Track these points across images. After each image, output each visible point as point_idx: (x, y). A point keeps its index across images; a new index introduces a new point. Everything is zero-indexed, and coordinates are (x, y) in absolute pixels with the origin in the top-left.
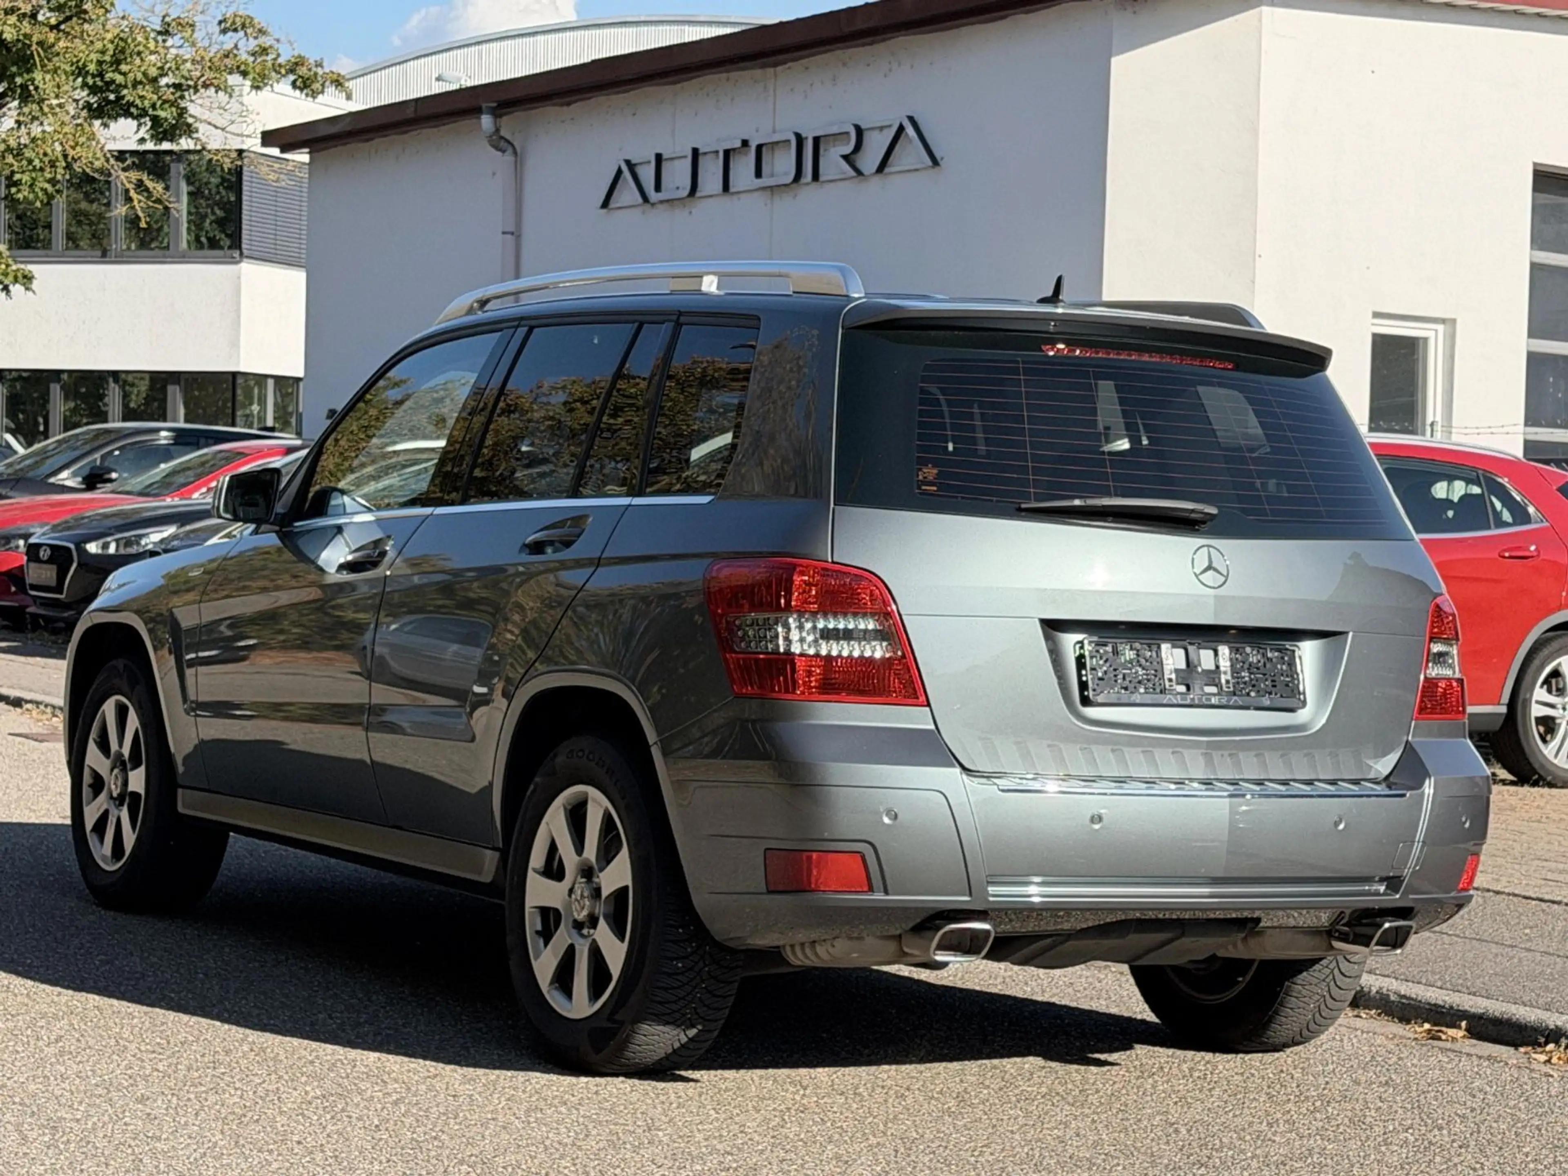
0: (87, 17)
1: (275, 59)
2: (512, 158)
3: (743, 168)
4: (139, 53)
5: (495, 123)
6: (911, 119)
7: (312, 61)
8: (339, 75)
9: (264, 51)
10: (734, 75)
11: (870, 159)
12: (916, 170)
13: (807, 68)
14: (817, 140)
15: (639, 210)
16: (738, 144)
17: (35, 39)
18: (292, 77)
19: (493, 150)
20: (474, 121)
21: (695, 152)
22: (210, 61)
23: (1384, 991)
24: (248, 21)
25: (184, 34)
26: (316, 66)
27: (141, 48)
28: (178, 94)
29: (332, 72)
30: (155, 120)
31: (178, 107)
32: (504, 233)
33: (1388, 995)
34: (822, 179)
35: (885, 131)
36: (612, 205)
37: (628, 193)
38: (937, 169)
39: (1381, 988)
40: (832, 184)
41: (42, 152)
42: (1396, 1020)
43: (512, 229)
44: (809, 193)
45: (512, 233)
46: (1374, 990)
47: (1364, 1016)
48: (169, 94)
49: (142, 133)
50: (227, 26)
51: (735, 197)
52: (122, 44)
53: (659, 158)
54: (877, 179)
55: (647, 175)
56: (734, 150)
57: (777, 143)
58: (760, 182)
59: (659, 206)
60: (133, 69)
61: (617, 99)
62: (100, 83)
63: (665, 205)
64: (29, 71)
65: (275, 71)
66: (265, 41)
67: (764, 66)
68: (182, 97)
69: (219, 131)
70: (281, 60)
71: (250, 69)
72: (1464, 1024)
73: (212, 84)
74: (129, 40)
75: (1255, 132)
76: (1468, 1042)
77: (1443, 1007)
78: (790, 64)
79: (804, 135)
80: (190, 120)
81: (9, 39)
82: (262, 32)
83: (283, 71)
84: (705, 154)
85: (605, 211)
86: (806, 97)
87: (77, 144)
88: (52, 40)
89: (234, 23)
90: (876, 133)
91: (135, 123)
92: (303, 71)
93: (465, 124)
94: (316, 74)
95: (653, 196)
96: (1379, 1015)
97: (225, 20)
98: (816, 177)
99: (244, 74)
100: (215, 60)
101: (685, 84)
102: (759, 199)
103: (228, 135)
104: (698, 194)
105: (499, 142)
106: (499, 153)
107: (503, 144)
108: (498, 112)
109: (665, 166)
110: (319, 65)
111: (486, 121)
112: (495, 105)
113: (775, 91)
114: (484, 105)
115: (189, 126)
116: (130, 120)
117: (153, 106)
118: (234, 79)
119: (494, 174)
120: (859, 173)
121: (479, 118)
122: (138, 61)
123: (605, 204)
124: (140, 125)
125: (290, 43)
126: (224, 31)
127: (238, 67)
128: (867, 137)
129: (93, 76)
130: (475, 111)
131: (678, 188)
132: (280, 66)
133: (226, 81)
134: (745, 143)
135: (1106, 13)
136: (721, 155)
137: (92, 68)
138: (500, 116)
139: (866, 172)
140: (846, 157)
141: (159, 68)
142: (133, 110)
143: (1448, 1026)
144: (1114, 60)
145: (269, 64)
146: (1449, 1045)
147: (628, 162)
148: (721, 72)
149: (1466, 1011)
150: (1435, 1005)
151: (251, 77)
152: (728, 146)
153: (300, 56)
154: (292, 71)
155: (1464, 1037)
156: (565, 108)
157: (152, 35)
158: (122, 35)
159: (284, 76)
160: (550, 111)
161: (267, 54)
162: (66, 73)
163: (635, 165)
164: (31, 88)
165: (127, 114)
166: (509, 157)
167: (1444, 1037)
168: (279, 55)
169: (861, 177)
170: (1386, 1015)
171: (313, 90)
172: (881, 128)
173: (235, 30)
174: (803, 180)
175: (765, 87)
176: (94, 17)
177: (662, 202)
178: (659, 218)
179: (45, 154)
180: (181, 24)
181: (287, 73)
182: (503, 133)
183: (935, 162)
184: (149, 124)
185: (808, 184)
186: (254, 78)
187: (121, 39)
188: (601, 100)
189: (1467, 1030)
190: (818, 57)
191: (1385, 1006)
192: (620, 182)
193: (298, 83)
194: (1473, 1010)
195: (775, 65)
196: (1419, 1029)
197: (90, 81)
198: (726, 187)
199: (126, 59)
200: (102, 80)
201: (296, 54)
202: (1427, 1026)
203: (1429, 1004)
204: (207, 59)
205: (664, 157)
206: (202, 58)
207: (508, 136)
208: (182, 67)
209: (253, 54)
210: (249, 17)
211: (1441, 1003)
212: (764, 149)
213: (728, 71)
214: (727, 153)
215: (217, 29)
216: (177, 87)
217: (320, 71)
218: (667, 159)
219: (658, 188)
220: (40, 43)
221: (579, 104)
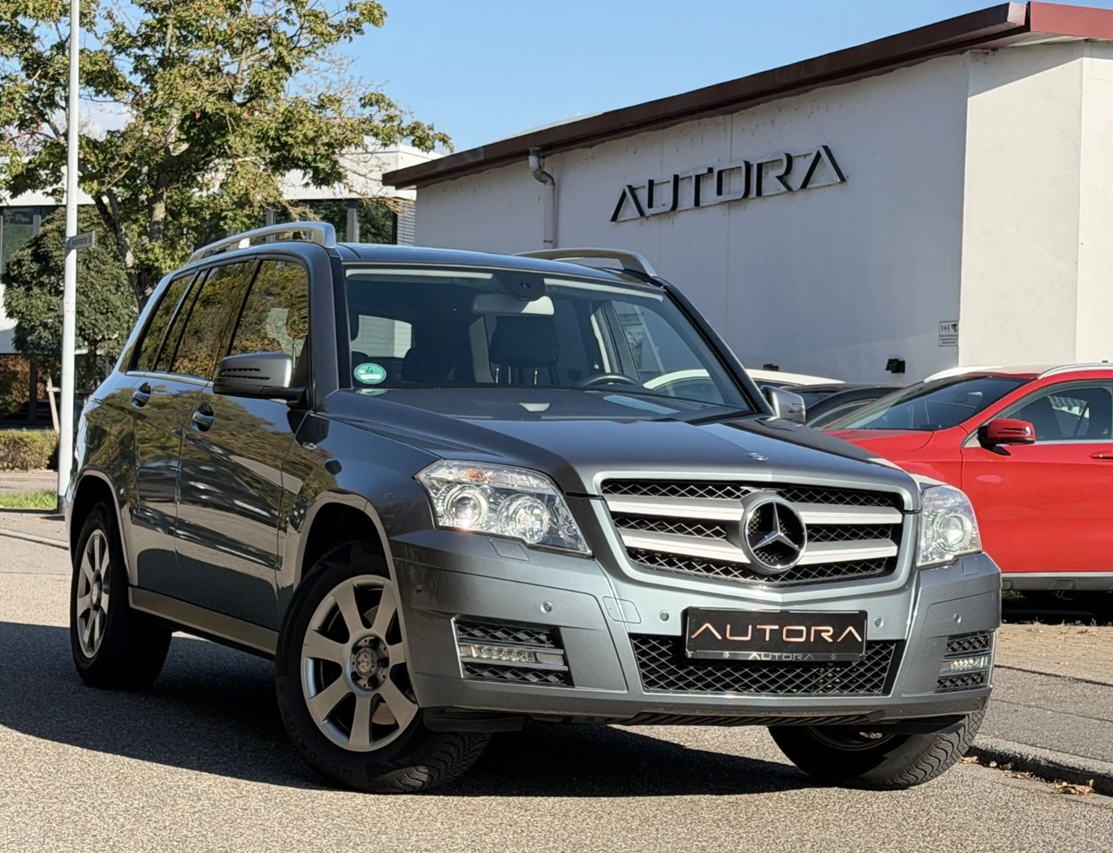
0: (263, 95)
1: (399, 125)
2: (552, 187)
3: (709, 187)
4: (301, 122)
5: (539, 162)
6: (826, 148)
7: (425, 126)
8: (445, 135)
9: (391, 119)
10: (704, 121)
11: (796, 179)
12: (830, 185)
13: (754, 114)
14: (760, 166)
15: (638, 221)
16: (705, 171)
17: (226, 111)
18: (412, 138)
19: (537, 181)
20: (526, 161)
21: (676, 178)
22: (351, 126)
23: (1038, 758)
24: (381, 98)
25: (333, 107)
26: (429, 129)
27: (303, 118)
28: (330, 151)
29: (440, 133)
30: (316, 170)
31: (331, 160)
32: (545, 241)
33: (1040, 761)
34: (763, 194)
35: (808, 158)
36: (620, 219)
37: (630, 210)
38: (844, 183)
39: (1036, 756)
40: (771, 198)
41: (231, 192)
42: (1043, 780)
43: (551, 239)
44: (755, 205)
45: (551, 242)
46: (1030, 757)
47: (1019, 776)
48: (322, 150)
49: (307, 179)
50: (366, 102)
51: (704, 210)
52: (290, 115)
53: (651, 183)
54: (802, 194)
55: (643, 195)
56: (703, 175)
57: (733, 169)
58: (722, 198)
59: (652, 219)
60: (299, 132)
61: (623, 142)
62: (277, 144)
63: (656, 217)
64: (224, 136)
65: (399, 133)
66: (392, 112)
67: (724, 114)
68: (334, 153)
69: (363, 178)
70: (404, 125)
71: (380, 131)
72: (1091, 782)
73: (353, 142)
74: (295, 112)
75: (1077, 151)
76: (1092, 795)
77: (1078, 770)
78: (742, 111)
79: (751, 163)
80: (341, 170)
81: (210, 112)
82: (390, 105)
83: (405, 133)
84: (683, 179)
85: (614, 223)
86: (753, 135)
87: (256, 186)
88: (238, 112)
89: (370, 99)
90: (802, 159)
91: (303, 172)
92: (419, 133)
93: (520, 164)
94: (428, 135)
95: (648, 211)
96: (1031, 776)
97: (364, 98)
98: (759, 193)
99: (376, 135)
100: (355, 125)
101: (671, 128)
102: (722, 210)
103: (369, 181)
104: (678, 209)
105: (542, 176)
106: (542, 184)
107: (544, 177)
108: (541, 154)
109: (656, 189)
110: (431, 128)
111: (533, 160)
112: (538, 148)
113: (731, 132)
114: (531, 149)
115: (340, 174)
116: (299, 171)
117: (315, 160)
118: (368, 140)
119: (539, 200)
120: (790, 189)
121: (528, 159)
122: (300, 127)
123: (614, 218)
124: (305, 175)
125: (411, 113)
126: (364, 106)
127: (372, 130)
128: (796, 163)
129: (273, 139)
130: (526, 154)
131: (664, 205)
132: (403, 129)
133: (362, 139)
134: (710, 170)
135: (964, 64)
136: (694, 179)
137: (272, 133)
138: (544, 157)
139: (794, 189)
140: (780, 178)
141: (315, 131)
142: (300, 163)
143: (1080, 784)
144: (970, 100)
145: (396, 128)
146: (1075, 797)
147: (630, 187)
148: (693, 119)
149: (1094, 772)
150: (1073, 768)
151: (380, 137)
152: (700, 173)
153: (416, 123)
154: (412, 133)
155: (1090, 792)
156: (588, 149)
157: (313, 108)
158: (290, 109)
159: (406, 136)
160: (579, 153)
161: (393, 121)
162: (251, 136)
163: (635, 189)
164: (226, 147)
165: (297, 167)
166: (549, 187)
167: (1073, 791)
168: (401, 122)
169: (791, 193)
170: (1037, 776)
171: (427, 147)
172: (805, 156)
173: (371, 105)
174: (750, 196)
175: (725, 129)
176: (268, 95)
177: (653, 215)
178: (652, 227)
179: (234, 194)
180: (331, 100)
181: (408, 135)
182: (546, 170)
183: (843, 179)
184: (311, 173)
185: (753, 199)
186: (383, 138)
187: (289, 111)
188: (614, 143)
189: (1093, 787)
190: (761, 106)
191: (1037, 769)
192: (625, 201)
193: (416, 142)
194: (1099, 772)
195: (732, 112)
196: (1058, 786)
197: (270, 142)
198: (697, 203)
199: (292, 125)
200: (279, 142)
201: (414, 120)
202: (1065, 784)
203: (1068, 767)
204: (349, 124)
205: (655, 182)
206: (346, 124)
207: (549, 173)
208: (331, 130)
209: (383, 121)
210: (382, 95)
211: (1077, 766)
212: (724, 174)
213: (699, 118)
214: (698, 178)
215: (359, 105)
216: (329, 145)
217: (431, 133)
218: (657, 184)
219: (650, 205)
220: (231, 114)
221: (597, 146)
